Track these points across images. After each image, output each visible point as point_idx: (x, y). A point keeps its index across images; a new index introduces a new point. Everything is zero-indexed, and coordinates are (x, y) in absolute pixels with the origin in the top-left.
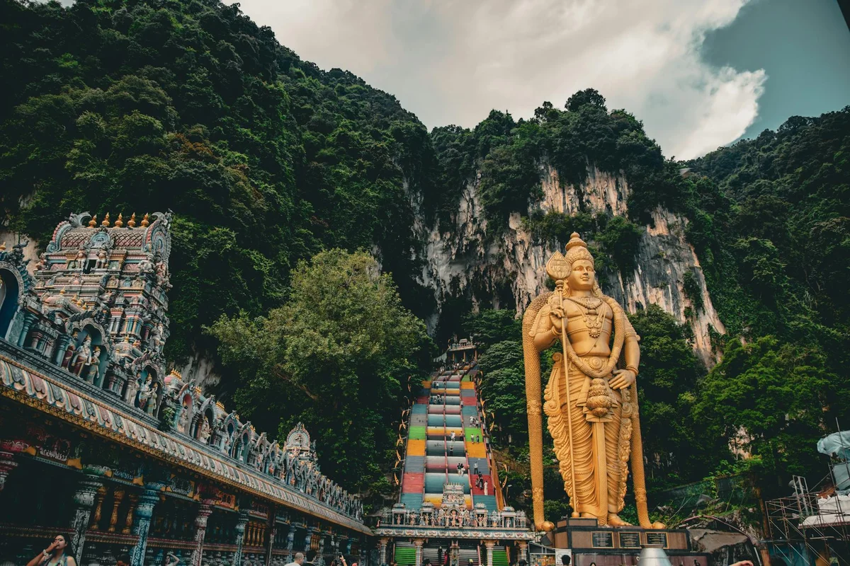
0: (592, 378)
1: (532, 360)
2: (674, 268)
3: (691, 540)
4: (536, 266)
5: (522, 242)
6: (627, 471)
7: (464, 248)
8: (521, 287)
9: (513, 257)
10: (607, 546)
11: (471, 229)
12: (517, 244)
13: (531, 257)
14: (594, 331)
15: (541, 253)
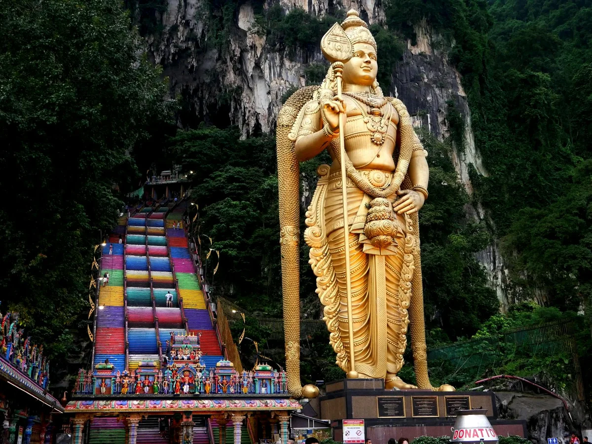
0: (372, 196)
1: (289, 173)
2: (435, 94)
3: (497, 405)
4: (270, 77)
5: (253, 47)
6: (407, 321)
7: (171, 57)
8: (247, 105)
9: (239, 66)
10: (396, 415)
11: (182, 33)
12: (247, 51)
13: (265, 67)
14: (377, 135)
15: (277, 61)
